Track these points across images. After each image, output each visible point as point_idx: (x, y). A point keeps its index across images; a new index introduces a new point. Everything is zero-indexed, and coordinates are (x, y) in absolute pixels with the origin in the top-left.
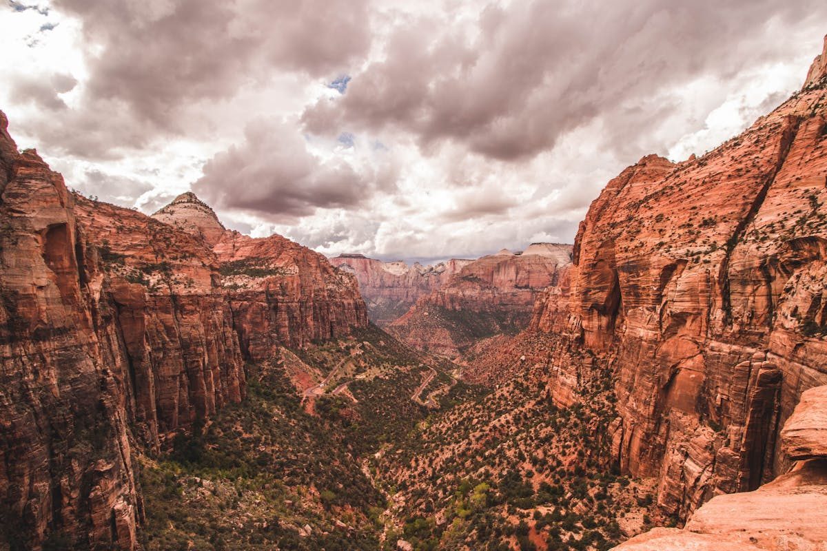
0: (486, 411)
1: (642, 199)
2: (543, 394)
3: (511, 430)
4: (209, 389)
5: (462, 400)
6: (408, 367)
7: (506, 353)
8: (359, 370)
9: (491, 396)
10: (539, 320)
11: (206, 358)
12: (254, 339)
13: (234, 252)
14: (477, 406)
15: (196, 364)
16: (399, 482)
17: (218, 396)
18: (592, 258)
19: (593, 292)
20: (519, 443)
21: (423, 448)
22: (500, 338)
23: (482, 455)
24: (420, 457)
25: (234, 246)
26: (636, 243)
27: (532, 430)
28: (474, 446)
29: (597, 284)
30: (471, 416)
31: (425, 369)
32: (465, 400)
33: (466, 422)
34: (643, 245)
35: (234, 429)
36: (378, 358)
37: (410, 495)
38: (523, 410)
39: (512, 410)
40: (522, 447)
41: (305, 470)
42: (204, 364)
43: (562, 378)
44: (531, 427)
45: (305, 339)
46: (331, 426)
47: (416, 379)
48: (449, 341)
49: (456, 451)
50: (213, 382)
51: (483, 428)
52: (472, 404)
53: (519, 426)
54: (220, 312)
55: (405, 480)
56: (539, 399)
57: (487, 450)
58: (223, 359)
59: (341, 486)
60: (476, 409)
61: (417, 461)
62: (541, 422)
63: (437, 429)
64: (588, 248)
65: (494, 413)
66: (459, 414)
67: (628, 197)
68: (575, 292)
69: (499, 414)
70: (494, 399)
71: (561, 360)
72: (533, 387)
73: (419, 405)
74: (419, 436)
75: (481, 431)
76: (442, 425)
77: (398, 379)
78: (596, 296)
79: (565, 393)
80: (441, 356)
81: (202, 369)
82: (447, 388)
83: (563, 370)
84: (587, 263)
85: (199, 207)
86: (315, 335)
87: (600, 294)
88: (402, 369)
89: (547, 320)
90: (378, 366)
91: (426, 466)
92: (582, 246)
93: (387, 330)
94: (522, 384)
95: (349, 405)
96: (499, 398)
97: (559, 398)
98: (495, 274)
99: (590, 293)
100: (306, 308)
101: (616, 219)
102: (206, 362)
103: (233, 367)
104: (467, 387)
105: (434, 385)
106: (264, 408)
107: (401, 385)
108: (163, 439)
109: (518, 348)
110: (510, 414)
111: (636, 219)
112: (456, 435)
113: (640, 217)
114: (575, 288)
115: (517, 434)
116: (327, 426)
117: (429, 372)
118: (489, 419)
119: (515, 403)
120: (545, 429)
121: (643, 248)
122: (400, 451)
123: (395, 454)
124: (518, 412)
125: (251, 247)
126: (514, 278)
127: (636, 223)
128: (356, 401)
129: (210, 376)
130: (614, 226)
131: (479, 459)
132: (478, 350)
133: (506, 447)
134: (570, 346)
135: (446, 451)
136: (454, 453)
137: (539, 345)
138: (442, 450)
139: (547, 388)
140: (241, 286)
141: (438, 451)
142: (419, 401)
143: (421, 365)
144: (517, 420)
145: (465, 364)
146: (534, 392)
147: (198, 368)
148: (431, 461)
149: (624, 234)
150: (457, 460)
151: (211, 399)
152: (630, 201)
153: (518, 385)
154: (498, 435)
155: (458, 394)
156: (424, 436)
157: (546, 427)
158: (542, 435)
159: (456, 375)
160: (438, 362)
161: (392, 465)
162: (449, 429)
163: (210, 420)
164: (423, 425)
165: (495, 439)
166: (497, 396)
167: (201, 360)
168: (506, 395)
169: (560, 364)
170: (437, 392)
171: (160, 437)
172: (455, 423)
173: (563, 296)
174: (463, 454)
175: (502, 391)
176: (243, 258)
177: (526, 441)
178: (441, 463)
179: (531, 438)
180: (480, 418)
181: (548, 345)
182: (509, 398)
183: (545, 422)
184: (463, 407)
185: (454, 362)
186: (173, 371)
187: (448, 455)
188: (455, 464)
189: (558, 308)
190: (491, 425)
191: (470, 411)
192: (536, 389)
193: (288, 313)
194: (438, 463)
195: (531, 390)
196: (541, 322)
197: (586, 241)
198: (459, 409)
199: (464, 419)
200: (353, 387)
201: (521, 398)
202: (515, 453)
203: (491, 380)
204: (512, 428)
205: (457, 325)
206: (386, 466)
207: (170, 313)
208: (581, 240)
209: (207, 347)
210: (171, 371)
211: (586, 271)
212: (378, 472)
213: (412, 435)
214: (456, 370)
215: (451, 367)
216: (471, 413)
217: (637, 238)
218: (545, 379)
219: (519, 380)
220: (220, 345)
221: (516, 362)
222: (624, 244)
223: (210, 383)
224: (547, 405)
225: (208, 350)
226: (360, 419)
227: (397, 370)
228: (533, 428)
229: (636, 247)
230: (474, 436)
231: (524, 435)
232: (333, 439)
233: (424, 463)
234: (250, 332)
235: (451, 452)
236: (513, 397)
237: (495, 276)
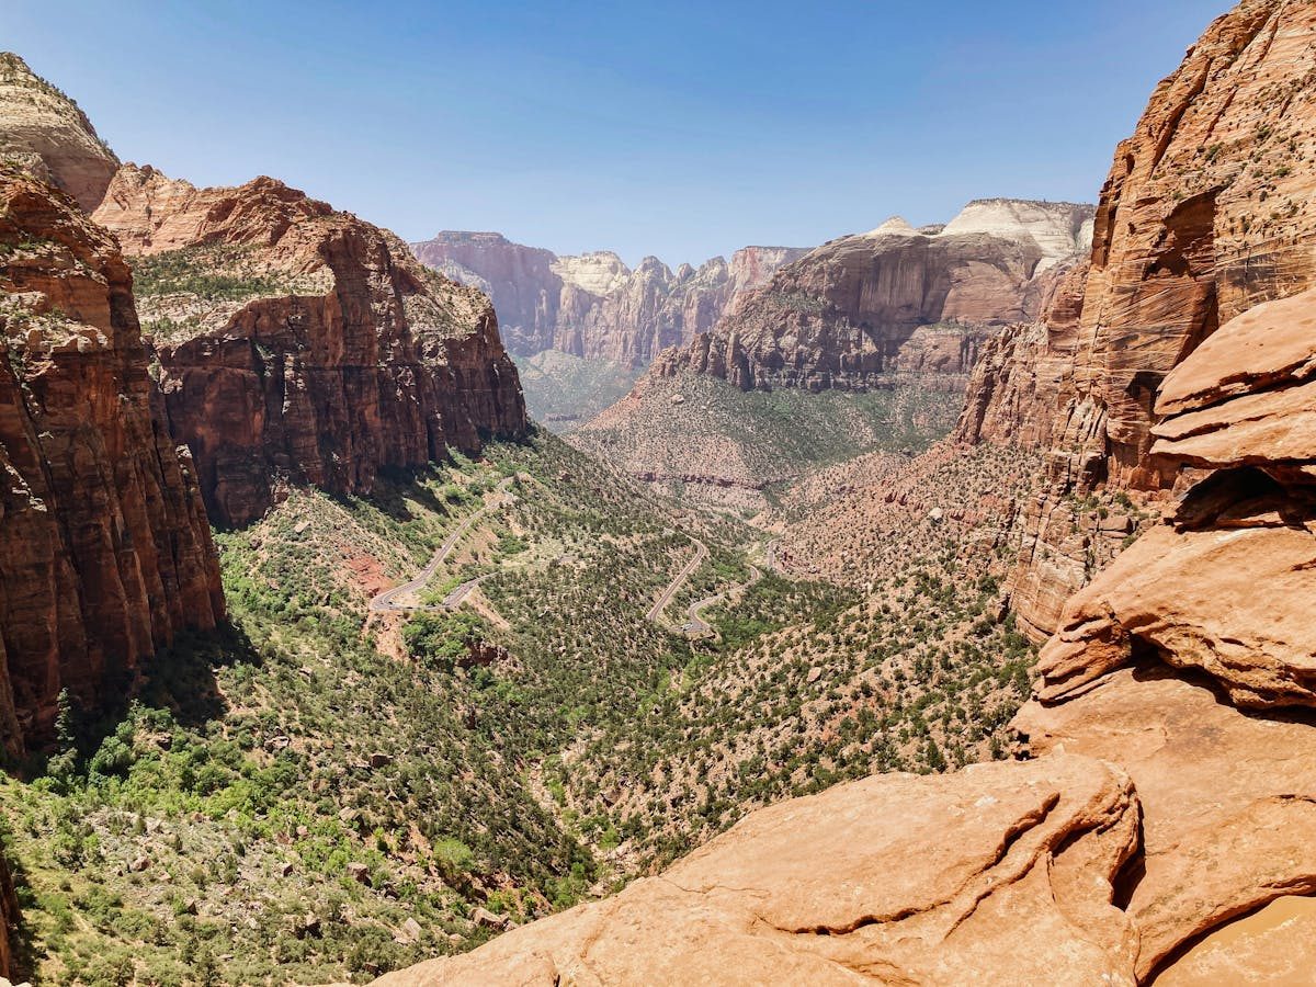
0: (843, 647)
1: (1301, 77)
2: (993, 606)
3: (908, 696)
4: (134, 595)
5: (777, 621)
6: (636, 538)
7: (889, 500)
8: (509, 547)
9: (855, 610)
10: (981, 415)
11: (119, 518)
12: (229, 468)
13: (152, 229)
14: (819, 636)
15: (93, 533)
16: (624, 820)
17: (158, 615)
18: (1148, 246)
19: (1142, 339)
20: (930, 727)
21: (681, 739)
22: (876, 462)
23: (833, 753)
24: (675, 761)
25: (149, 212)
26: (1275, 204)
27: (964, 695)
28: (813, 732)
29: (1155, 319)
30: (804, 659)
31: (680, 540)
32: (782, 619)
33: (790, 675)
34: (1295, 209)
35: (205, 695)
36: (556, 514)
37: (652, 849)
38: (941, 645)
39: (912, 646)
40: (938, 736)
41: (392, 794)
42: (114, 533)
43: (1045, 566)
44: (961, 688)
45: (364, 465)
46: (447, 685)
47: (657, 569)
48: (738, 471)
49: (767, 746)
50: (141, 580)
51: (836, 691)
52: (805, 631)
53: (929, 686)
54: (142, 396)
55: (638, 816)
56: (982, 618)
57: (846, 742)
58: (161, 521)
59: (483, 830)
60: (815, 643)
61: (667, 769)
62: (986, 675)
63: (717, 692)
64: (1138, 218)
65: (865, 653)
66: (772, 655)
67: (1261, 70)
68: (1091, 341)
69: (879, 654)
70: (865, 618)
71: (1045, 520)
72: (965, 589)
73: (665, 632)
74: (669, 709)
75: (832, 697)
76: (727, 683)
77: (612, 569)
78: (1149, 351)
79: (1052, 605)
80: (719, 510)
81: (111, 547)
82: (736, 592)
83: (1050, 547)
84: (1129, 262)
85: (38, 96)
86: (388, 455)
87: (1160, 345)
88: (620, 542)
89: (1004, 414)
90: (558, 535)
91: (691, 781)
92: (1119, 215)
93: (575, 442)
94: (937, 583)
95: (488, 635)
96: (878, 618)
97: (1035, 616)
98: (865, 287)
99: (1135, 344)
100: (360, 383)
101: (1223, 135)
102: (120, 529)
103: (189, 541)
104: (785, 587)
105: (704, 585)
106: (276, 644)
107: (619, 582)
108: (27, 721)
109: (923, 488)
110: (905, 656)
111: (1282, 136)
112: (766, 707)
113: (1294, 129)
114: (1093, 330)
115: (923, 705)
116: (437, 689)
117: (689, 550)
118: (852, 667)
119: (918, 629)
120: (999, 693)
121: (1294, 220)
122: (623, 746)
123: (611, 752)
124: (927, 651)
125: (197, 214)
126: (918, 299)
127: (1281, 148)
128: (505, 626)
129: (133, 565)
130: (1214, 155)
131: (826, 763)
132: (815, 493)
133: (895, 735)
134: (1070, 484)
135: (740, 745)
136: (762, 752)
137: (980, 480)
138: (732, 745)
139: (1003, 589)
140: (183, 325)
141: (720, 746)
142: (667, 623)
143: (668, 532)
144: (923, 670)
145: (778, 528)
146: (969, 600)
147: (98, 545)
148: (704, 771)
149: (1245, 180)
150: (770, 766)
151: (140, 622)
152: (1266, 83)
153: (927, 583)
154: (871, 705)
155: (763, 605)
156: (684, 710)
157: (1002, 686)
158: (990, 708)
159: (758, 557)
160: (712, 525)
161: (603, 779)
162: (747, 691)
163: (144, 674)
164: (677, 682)
165: (865, 717)
166: (871, 612)
167: (104, 522)
168: (895, 607)
169: (1042, 530)
170: (710, 601)
171: (20, 718)
172: (763, 677)
173: (1051, 348)
174: (786, 755)
175: (884, 597)
176: (179, 246)
177: (947, 721)
178: (730, 774)
179: (961, 715)
180: (827, 666)
181: (1003, 479)
182: (904, 615)
183: (996, 675)
184: (781, 638)
185: (751, 523)
186: (37, 551)
187: (747, 754)
188: (765, 776)
189: (1037, 380)
190: (856, 682)
191: (800, 648)
192: (974, 593)
193: (314, 398)
194: (720, 774)
195: (961, 595)
196: (988, 419)
197: (1133, 198)
198: (772, 642)
199: (787, 668)
200: (495, 588)
201: (934, 616)
202: (920, 750)
203: (849, 569)
204: (911, 689)
205: (761, 428)
206: (589, 782)
207: (12, 403)
208: (1118, 195)
209: (119, 489)
210: (30, 553)
211: (1126, 283)
212: (569, 796)
213: (649, 707)
214: (756, 546)
215: (743, 538)
216: (805, 653)
217: (1278, 190)
218: (997, 568)
219: (932, 572)
220: (149, 484)
221: (916, 525)
222: (1241, 210)
223: (136, 582)
224: (1003, 634)
225: (120, 497)
226: (516, 670)
227: (608, 545)
228: (968, 691)
229: (1276, 216)
230: (812, 710)
231: (942, 707)
232: (452, 717)
233: (687, 774)
234: (215, 449)
235: (754, 749)
236: (913, 613)
237: (866, 295)
